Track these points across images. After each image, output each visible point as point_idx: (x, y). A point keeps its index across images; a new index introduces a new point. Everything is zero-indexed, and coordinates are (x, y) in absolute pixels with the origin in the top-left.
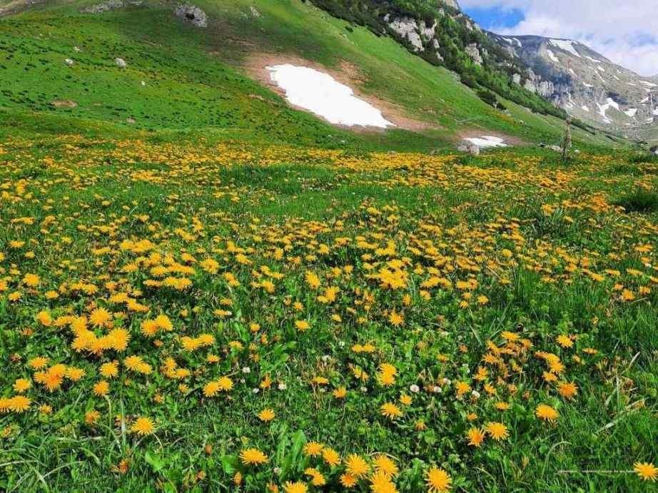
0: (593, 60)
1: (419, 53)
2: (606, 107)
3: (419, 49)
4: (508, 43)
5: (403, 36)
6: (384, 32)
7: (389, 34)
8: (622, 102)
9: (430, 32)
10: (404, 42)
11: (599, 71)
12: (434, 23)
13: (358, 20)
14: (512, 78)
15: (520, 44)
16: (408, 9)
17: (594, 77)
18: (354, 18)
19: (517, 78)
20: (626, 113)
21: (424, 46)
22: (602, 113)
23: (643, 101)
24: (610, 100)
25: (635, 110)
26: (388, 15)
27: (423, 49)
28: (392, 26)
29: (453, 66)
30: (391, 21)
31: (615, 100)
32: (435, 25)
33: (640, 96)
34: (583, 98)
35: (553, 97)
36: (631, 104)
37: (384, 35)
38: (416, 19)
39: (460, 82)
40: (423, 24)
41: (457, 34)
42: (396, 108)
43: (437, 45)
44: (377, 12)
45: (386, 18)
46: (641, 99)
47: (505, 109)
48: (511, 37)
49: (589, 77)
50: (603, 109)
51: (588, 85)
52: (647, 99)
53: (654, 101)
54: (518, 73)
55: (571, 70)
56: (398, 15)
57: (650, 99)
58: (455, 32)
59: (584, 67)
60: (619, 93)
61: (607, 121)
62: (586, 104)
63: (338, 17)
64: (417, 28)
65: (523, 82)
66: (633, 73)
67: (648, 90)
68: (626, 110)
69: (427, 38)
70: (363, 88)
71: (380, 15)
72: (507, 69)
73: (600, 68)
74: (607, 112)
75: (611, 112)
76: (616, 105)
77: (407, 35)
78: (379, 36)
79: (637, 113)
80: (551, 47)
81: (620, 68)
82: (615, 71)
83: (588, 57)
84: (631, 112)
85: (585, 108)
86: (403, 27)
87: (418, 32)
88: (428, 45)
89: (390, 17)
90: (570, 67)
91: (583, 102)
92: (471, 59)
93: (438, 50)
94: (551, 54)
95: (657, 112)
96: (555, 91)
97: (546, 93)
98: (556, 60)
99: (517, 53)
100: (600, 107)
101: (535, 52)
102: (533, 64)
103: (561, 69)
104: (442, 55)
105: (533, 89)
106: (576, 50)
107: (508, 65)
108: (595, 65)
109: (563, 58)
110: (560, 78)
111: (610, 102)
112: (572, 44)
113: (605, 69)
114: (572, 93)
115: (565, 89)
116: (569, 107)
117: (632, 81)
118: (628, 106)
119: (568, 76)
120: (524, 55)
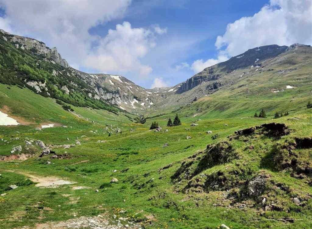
0: (128, 84)
1: (39, 93)
2: (134, 102)
3: (39, 91)
4: (92, 78)
5: (33, 87)
6: (25, 86)
7: (27, 86)
8: (139, 100)
9: (44, 85)
10: (33, 89)
11: (130, 88)
12: (45, 82)
13: (13, 84)
14: (88, 95)
15: (97, 78)
16: (33, 78)
17: (128, 91)
18: (11, 83)
19: (90, 95)
20: (141, 104)
21: (41, 90)
22: (132, 104)
23: (146, 100)
24: (135, 99)
25: (144, 103)
26: (26, 80)
27: (41, 91)
28: (28, 83)
29: (53, 96)
30: (27, 82)
31: (137, 99)
32: (46, 82)
33: (145, 98)
34: (125, 99)
35: (112, 99)
36: (142, 101)
37: (24, 87)
38: (37, 81)
39: (56, 103)
40: (40, 82)
41: (58, 83)
42: (21, 119)
43: (47, 89)
44: (21, 79)
45: (25, 81)
46: (146, 99)
47: (74, 111)
48: (93, 75)
49: (126, 91)
50: (133, 103)
51: (126, 94)
52: (147, 99)
53: (150, 100)
54: (91, 93)
55: (119, 88)
56: (30, 80)
57: (148, 99)
58: (57, 82)
59: (124, 87)
60: (138, 97)
61: (134, 108)
62: (126, 101)
63: (4, 84)
64: (38, 84)
65: (93, 96)
66: (143, 88)
67: (148, 95)
68: (141, 103)
69: (42, 87)
70: (11, 114)
71: (22, 80)
72: (85, 91)
73: (130, 87)
74: (134, 104)
75: (135, 104)
76: (137, 102)
77: (34, 87)
78: (22, 88)
79: (145, 104)
80: (110, 78)
81: (138, 86)
82: (136, 88)
83: (126, 83)
84: (143, 104)
85: (126, 103)
86: (32, 84)
87: (38, 86)
88: (43, 90)
89: (27, 80)
90: (119, 87)
91: (125, 101)
92: (64, 92)
93: (47, 91)
94: (111, 82)
95: (151, 104)
96: (112, 97)
97: (109, 98)
98: (113, 84)
99: (96, 82)
100: (131, 102)
101: (104, 81)
102: (103, 86)
103: (115, 88)
104: (49, 93)
105: (98, 98)
106: (121, 80)
107: (86, 90)
108: (128, 86)
109: (116, 83)
110: (115, 91)
111: (135, 100)
112: (119, 77)
113: (133, 87)
114: (120, 97)
115: (117, 95)
116: (119, 103)
117: (143, 92)
118: (141, 102)
119: (118, 91)
120: (99, 82)
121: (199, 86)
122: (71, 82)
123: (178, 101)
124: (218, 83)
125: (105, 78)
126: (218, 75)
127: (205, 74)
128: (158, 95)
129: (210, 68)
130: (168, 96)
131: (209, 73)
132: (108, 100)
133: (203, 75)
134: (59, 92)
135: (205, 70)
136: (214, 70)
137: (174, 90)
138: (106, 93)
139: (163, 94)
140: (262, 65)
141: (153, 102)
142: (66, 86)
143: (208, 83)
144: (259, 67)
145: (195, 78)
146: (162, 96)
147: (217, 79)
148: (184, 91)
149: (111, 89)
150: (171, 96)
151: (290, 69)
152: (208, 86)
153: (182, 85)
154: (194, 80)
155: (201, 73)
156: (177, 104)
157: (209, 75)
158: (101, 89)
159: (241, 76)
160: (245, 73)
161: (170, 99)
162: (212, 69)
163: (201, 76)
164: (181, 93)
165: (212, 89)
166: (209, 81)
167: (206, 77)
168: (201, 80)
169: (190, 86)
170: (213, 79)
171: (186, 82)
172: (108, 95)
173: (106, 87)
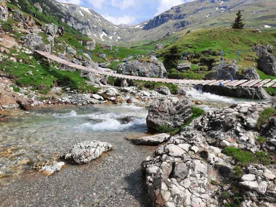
0: (97, 17)
4: (63, 6)
8: (107, 34)
11: (99, 21)
14: (61, 19)
15: (68, 7)
19: (63, 20)
22: (101, 37)
27: (10, 2)
31: (105, 33)
33: (113, 31)
35: (82, 30)
43: (17, 1)
46: (114, 33)
48: (64, 4)
49: (96, 23)
50: (101, 36)
51: (95, 26)
52: (116, 33)
53: (118, 34)
54: (64, 18)
55: (89, 20)
59: (93, 19)
60: (106, 30)
61: (103, 40)
65: (66, 22)
66: (111, 23)
67: (116, 30)
68: (109, 37)
75: (104, 37)
76: (106, 35)
79: (113, 38)
80: (80, 9)
81: (106, 20)
82: (105, 22)
83: (95, 15)
84: (111, 38)
85: (95, 35)
90: (88, 18)
91: (94, 32)
92: (37, 9)
93: (17, 3)
94: (81, 13)
95: (119, 38)
96: (83, 27)
97: (79, 28)
98: (83, 15)
99: (67, 11)
100: (100, 35)
101: (74, 11)
102: (74, 16)
103: (85, 19)
104: (20, 5)
105: (71, 25)
106: (90, 12)
107: (59, 14)
108: (98, 19)
109: (85, 15)
110: (85, 23)
111: (104, 33)
112: (89, 9)
113: (101, 21)
114: (90, 29)
115: (87, 27)
116: (89, 34)
117: (111, 26)
118: (110, 35)
119: (88, 22)
120: (70, 12)
121: (165, 24)
122: (44, 3)
123: (145, 37)
124: (185, 22)
125: (75, 8)
126: (184, 15)
127: (172, 12)
128: (125, 30)
129: (177, 8)
130: (135, 32)
131: (176, 12)
132: (79, 30)
133: (170, 13)
134: (31, 7)
135: (172, 8)
136: (181, 9)
137: (140, 27)
138: (76, 23)
139: (130, 30)
140: (227, 7)
141: (120, 37)
142: (39, 3)
143: (175, 21)
144: (224, 9)
145: (163, 16)
146: (129, 31)
147: (183, 18)
148: (150, 28)
149: (81, 20)
150: (139, 31)
151: (262, 11)
152: (175, 25)
153: (149, 22)
154: (161, 18)
155: (168, 11)
156: (144, 39)
157: (175, 13)
158: (72, 18)
159: (207, 16)
160: (210, 14)
161: (137, 34)
162: (179, 8)
163: (168, 14)
164: (148, 29)
165: (179, 27)
166: (175, 19)
167: (173, 16)
168: (168, 18)
169: (157, 24)
170: (180, 17)
171: (153, 19)
172: (79, 25)
173: (76, 17)
